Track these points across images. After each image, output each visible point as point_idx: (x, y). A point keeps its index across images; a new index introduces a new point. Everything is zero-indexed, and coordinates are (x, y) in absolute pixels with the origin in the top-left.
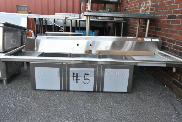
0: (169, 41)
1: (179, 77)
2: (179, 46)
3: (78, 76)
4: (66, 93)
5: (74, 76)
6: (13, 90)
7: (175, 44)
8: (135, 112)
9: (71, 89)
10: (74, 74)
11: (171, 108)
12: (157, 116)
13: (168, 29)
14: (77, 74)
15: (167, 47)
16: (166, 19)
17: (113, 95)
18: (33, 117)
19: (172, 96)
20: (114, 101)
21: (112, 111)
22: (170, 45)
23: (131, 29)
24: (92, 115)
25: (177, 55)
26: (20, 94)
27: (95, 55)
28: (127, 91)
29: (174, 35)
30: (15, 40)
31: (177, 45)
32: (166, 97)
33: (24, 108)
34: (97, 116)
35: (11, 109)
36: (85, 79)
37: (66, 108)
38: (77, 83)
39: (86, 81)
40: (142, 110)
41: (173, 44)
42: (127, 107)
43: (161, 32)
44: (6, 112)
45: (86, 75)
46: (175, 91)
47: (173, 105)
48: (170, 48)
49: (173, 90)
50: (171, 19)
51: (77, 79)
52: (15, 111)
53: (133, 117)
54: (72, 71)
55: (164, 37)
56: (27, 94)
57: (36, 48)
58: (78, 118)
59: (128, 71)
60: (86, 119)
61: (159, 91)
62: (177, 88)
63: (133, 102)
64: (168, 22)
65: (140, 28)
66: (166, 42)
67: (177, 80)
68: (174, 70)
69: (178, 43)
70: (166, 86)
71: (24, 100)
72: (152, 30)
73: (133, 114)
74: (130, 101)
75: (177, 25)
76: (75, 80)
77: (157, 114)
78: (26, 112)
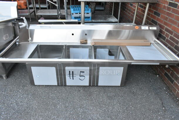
0: (167, 30)
1: (171, 71)
2: (176, 38)
3: (74, 74)
4: (63, 88)
5: (70, 74)
6: (13, 86)
7: (172, 35)
8: (126, 109)
9: (67, 84)
10: (70, 72)
11: (159, 103)
12: (145, 113)
13: (167, 16)
14: (73, 72)
15: (164, 36)
16: (167, 5)
17: (107, 88)
18: (35, 118)
19: (162, 88)
20: (108, 97)
21: (106, 109)
22: (167, 35)
23: (130, 6)
24: (87, 114)
25: (173, 47)
26: (20, 91)
27: (91, 46)
28: (121, 85)
29: (173, 25)
30: (7, 34)
31: (174, 37)
32: (156, 90)
33: (26, 108)
34: (92, 115)
35: (14, 110)
36: (80, 76)
37: (64, 106)
38: (73, 79)
39: (82, 78)
40: (132, 106)
41: (170, 35)
42: (120, 104)
43: (160, 18)
44: (11, 113)
45: (81, 73)
46: (166, 83)
47: (161, 100)
48: (167, 38)
49: (164, 81)
50: (172, 7)
51: (73, 76)
52: (18, 112)
53: (123, 114)
54: (68, 70)
55: (163, 24)
56: (27, 91)
57: (30, 39)
58: (74, 117)
59: (122, 68)
60: (82, 118)
61: (150, 82)
62: (168, 80)
63: (125, 96)
64: (169, 9)
65: (139, 7)
66: (164, 30)
67: (169, 74)
68: (167, 66)
69: (176, 35)
70: (158, 76)
71: (25, 98)
72: (151, 13)
73: (124, 112)
74: (122, 97)
75: (177, 15)
76: (71, 77)
77: (146, 111)
78: (28, 113)
